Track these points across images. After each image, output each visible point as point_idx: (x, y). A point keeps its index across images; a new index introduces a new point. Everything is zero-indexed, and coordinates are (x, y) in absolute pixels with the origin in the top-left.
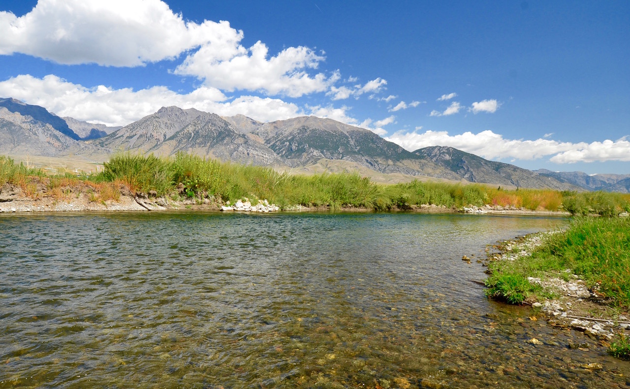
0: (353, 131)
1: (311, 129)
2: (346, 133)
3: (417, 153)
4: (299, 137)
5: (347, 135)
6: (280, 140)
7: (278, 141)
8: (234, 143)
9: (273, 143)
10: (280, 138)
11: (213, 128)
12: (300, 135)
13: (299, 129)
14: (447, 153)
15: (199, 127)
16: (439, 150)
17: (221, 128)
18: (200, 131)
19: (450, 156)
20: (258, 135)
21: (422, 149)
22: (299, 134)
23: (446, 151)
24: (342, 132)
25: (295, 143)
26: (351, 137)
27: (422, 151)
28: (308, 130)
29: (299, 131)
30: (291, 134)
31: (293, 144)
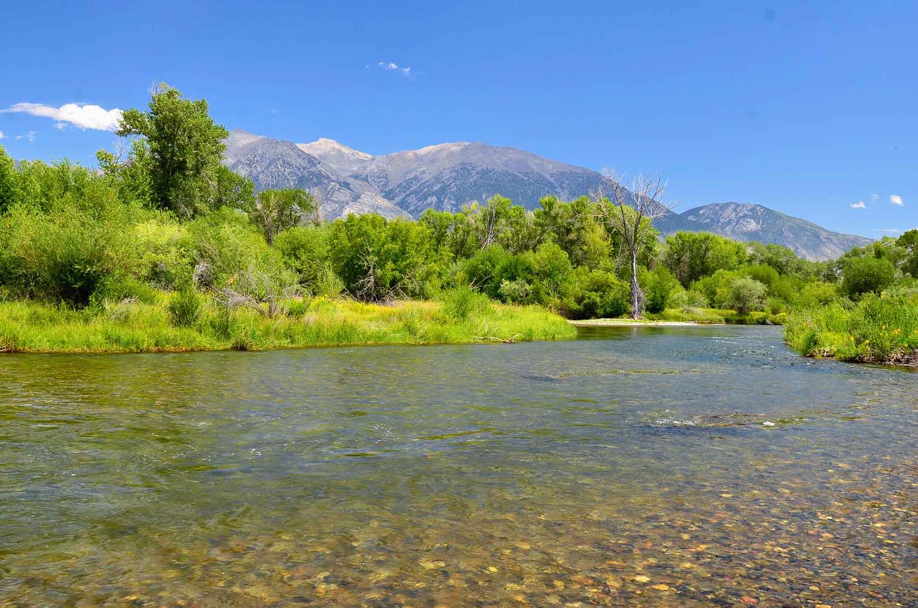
0: (562, 174)
1: (479, 169)
2: (548, 177)
3: (690, 218)
4: (456, 185)
5: (552, 180)
6: (415, 192)
7: (412, 193)
8: (332, 201)
9: (401, 197)
10: (414, 188)
11: (288, 170)
12: (458, 183)
13: (453, 170)
14: (752, 217)
15: (259, 169)
16: (735, 210)
17: (301, 170)
18: (261, 176)
19: (758, 223)
20: (367, 180)
21: (700, 208)
22: (455, 179)
23: (751, 213)
24: (540, 176)
25: (450, 199)
26: (560, 186)
27: (701, 212)
28: (473, 172)
29: (453, 174)
30: (437, 179)
31: (446, 200)
